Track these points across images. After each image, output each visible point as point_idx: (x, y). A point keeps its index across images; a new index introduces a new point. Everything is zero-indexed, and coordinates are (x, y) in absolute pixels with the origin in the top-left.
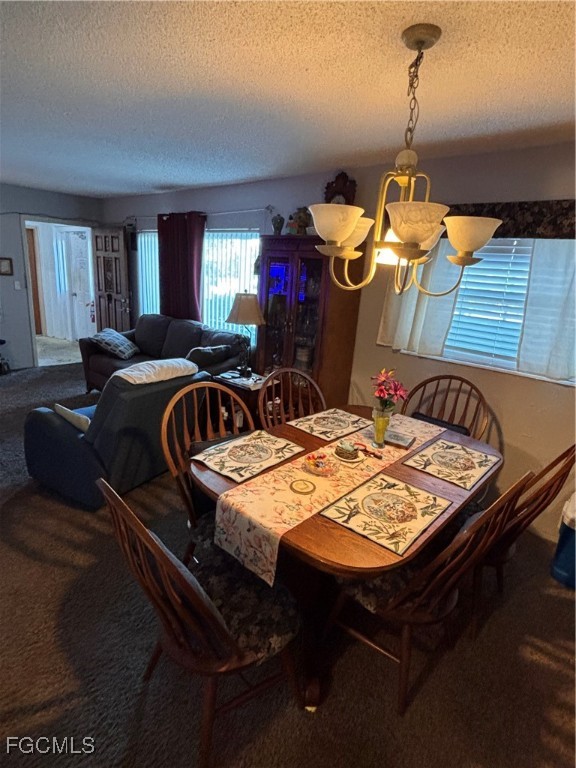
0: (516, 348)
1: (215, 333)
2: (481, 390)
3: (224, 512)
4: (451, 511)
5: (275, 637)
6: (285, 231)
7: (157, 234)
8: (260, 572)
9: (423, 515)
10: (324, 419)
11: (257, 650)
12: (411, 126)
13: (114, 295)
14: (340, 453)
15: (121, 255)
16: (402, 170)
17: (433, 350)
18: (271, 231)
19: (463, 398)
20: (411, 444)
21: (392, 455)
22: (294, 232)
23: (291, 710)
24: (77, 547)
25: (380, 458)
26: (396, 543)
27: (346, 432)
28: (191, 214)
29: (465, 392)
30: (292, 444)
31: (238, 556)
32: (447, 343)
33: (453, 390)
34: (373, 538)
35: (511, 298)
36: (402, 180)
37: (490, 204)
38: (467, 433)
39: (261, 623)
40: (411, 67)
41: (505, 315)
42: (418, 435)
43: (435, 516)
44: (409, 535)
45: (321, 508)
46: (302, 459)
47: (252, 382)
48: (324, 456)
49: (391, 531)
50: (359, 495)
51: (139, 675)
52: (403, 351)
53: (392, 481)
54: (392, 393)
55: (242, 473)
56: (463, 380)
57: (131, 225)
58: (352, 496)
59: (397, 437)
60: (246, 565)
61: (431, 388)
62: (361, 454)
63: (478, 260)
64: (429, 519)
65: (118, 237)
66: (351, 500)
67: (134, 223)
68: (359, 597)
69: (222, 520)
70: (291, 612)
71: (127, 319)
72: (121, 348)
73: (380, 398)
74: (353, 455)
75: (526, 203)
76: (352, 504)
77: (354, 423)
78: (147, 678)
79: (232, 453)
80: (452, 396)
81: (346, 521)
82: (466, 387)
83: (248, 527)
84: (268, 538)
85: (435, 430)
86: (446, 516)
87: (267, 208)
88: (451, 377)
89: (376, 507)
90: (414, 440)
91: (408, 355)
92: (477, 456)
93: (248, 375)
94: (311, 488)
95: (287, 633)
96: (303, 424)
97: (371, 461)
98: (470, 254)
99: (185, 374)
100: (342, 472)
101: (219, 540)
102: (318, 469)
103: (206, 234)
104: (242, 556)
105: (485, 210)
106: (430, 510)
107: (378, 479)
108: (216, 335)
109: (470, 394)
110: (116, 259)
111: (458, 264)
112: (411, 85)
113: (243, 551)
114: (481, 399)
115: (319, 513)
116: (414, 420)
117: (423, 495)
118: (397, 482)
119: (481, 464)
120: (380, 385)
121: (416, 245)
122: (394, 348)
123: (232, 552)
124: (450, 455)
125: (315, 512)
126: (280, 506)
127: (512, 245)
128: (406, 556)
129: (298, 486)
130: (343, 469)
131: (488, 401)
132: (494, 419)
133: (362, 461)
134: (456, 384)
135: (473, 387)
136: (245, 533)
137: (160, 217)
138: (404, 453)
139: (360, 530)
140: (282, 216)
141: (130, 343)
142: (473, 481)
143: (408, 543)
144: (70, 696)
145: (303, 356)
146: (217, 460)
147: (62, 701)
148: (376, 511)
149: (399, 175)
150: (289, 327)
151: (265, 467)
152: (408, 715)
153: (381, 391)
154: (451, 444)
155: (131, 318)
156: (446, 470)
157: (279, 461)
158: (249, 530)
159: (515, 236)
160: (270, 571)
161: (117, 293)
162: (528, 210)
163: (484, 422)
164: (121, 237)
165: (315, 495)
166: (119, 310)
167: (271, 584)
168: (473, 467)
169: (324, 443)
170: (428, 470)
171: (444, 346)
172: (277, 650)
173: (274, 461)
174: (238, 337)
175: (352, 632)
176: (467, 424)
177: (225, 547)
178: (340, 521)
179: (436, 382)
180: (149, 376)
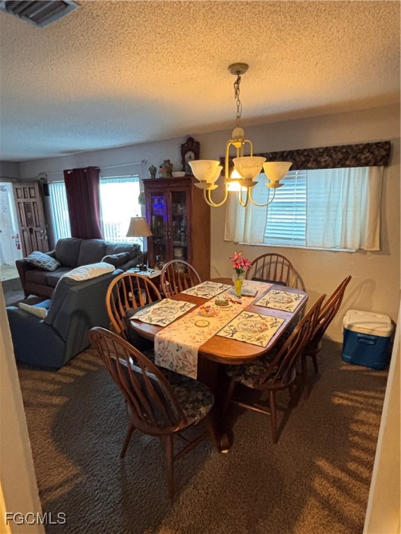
0: (304, 233)
1: (115, 245)
2: (290, 260)
3: (160, 343)
4: (286, 324)
5: (202, 408)
6: (158, 176)
7: (64, 184)
8: (187, 373)
9: (272, 327)
10: (202, 288)
11: (194, 416)
12: (238, 115)
13: (35, 229)
14: (218, 303)
15: (38, 199)
16: (237, 139)
17: (258, 240)
18: (149, 176)
19: (279, 266)
20: (256, 294)
21: (246, 301)
22: (165, 176)
23: (214, 454)
24: (51, 394)
25: (240, 303)
26: (261, 342)
27: (217, 293)
28: (89, 169)
29: (280, 263)
30: (188, 303)
31: (172, 368)
32: (266, 235)
33: (273, 262)
34: (248, 342)
35: (298, 205)
36: (238, 145)
37: (281, 152)
38: (285, 285)
39: (192, 402)
40: (235, 84)
41: (296, 215)
42: (258, 289)
43: (278, 327)
44: (266, 338)
45: (216, 332)
46: (198, 310)
47: (149, 274)
48: (210, 307)
49: (257, 337)
50: (235, 323)
51: (117, 457)
52: (240, 243)
53: (251, 314)
54: (243, 264)
55: (164, 321)
56: (278, 255)
57: (43, 179)
58: (231, 324)
59: (248, 292)
60: (178, 372)
61: (260, 262)
62: (230, 303)
63: (282, 185)
64: (275, 329)
65: (34, 188)
66: (231, 326)
67: (44, 177)
68: (243, 381)
69: (159, 349)
70: (208, 394)
71: (46, 244)
72: (48, 264)
73: (236, 268)
74: (226, 303)
75: (300, 150)
76: (232, 328)
77: (220, 287)
78: (123, 456)
79: (154, 313)
80: (273, 266)
81: (232, 336)
82: (280, 259)
83: (177, 348)
84: (190, 352)
85: (267, 285)
86: (284, 326)
87: (143, 162)
88: (271, 255)
89: (246, 327)
90: (257, 292)
91: (244, 245)
92: (293, 295)
93: (145, 269)
94: (207, 323)
95: (208, 404)
96: (190, 292)
97: (236, 306)
98: (278, 181)
99: (108, 272)
100: (222, 314)
101: (158, 362)
102: (208, 313)
103: (101, 181)
104: (175, 367)
105: (278, 156)
106: (275, 325)
107: (243, 314)
108: (117, 247)
109: (283, 263)
110: (33, 203)
111: (273, 187)
112: (236, 93)
113: (175, 364)
114: (290, 266)
115: (216, 335)
116: (254, 282)
117: (269, 318)
118: (253, 314)
119: (296, 299)
120: (235, 261)
121: (251, 179)
122: (235, 241)
123: (167, 367)
124: (279, 297)
125: (213, 334)
126: (193, 335)
127: (295, 174)
128: (268, 347)
129: (199, 324)
130: (222, 312)
131: (295, 267)
132: (299, 276)
133: (231, 306)
134: (274, 258)
135: (284, 258)
136: (175, 353)
137: (65, 172)
138: (253, 299)
139: (240, 339)
140: (155, 166)
141: (53, 259)
142: (294, 308)
143: (267, 341)
144: (76, 476)
145: (179, 253)
146: (146, 318)
147: (72, 479)
148: (246, 329)
149: (235, 142)
150: (168, 236)
151: (176, 317)
152: (279, 443)
153: (237, 264)
154: (278, 292)
155: (49, 244)
156: (278, 305)
157: (183, 313)
158: (178, 350)
159: (297, 169)
160: (194, 371)
161: (37, 227)
162: (302, 154)
163: (293, 279)
164: (37, 188)
165: (210, 327)
166: (39, 238)
167: (196, 378)
168: (292, 301)
169: (207, 300)
170: (268, 306)
171: (264, 237)
172: (205, 415)
173: (180, 313)
174: (135, 245)
175: (241, 404)
176: (284, 280)
177: (162, 365)
178: (228, 337)
179: (263, 259)
180: (86, 275)
